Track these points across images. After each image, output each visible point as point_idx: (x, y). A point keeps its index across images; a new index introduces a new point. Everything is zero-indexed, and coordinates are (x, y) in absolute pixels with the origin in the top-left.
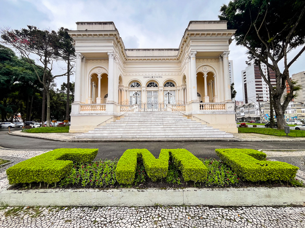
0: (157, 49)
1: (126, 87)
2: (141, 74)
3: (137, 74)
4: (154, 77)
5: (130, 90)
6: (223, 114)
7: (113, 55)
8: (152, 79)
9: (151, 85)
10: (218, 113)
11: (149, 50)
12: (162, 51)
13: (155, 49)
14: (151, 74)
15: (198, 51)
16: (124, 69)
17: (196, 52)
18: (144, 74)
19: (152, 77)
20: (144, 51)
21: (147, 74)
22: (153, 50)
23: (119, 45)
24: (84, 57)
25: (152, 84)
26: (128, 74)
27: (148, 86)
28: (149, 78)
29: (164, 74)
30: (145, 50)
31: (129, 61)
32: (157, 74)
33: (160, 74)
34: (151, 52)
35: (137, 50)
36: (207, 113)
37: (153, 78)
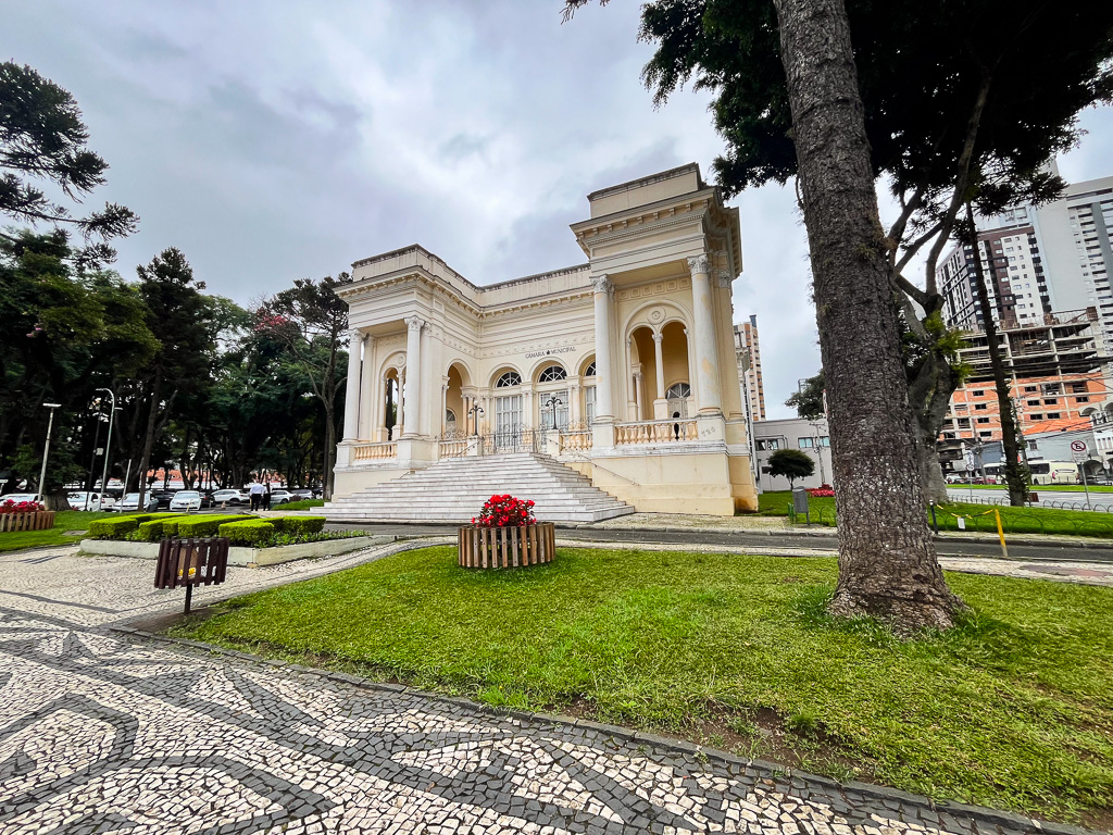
0: (559, 272)
1: (484, 389)
2: (519, 347)
3: (511, 349)
4: (553, 352)
5: (496, 394)
6: (682, 454)
7: (415, 323)
8: (545, 358)
9: (551, 376)
10: (668, 451)
11: (538, 277)
12: (574, 274)
13: (555, 273)
14: (544, 343)
15: (610, 272)
16: (479, 340)
17: (604, 277)
18: (527, 347)
19: (548, 353)
20: (528, 284)
21: (535, 345)
22: (549, 275)
23: (436, 292)
24: (368, 335)
25: (551, 372)
26: (488, 352)
27: (542, 379)
28: (540, 357)
29: (579, 338)
30: (529, 279)
31: (489, 318)
32: (561, 340)
33: (570, 339)
34: (544, 281)
35: (507, 284)
36: (634, 453)
37: (551, 354)
